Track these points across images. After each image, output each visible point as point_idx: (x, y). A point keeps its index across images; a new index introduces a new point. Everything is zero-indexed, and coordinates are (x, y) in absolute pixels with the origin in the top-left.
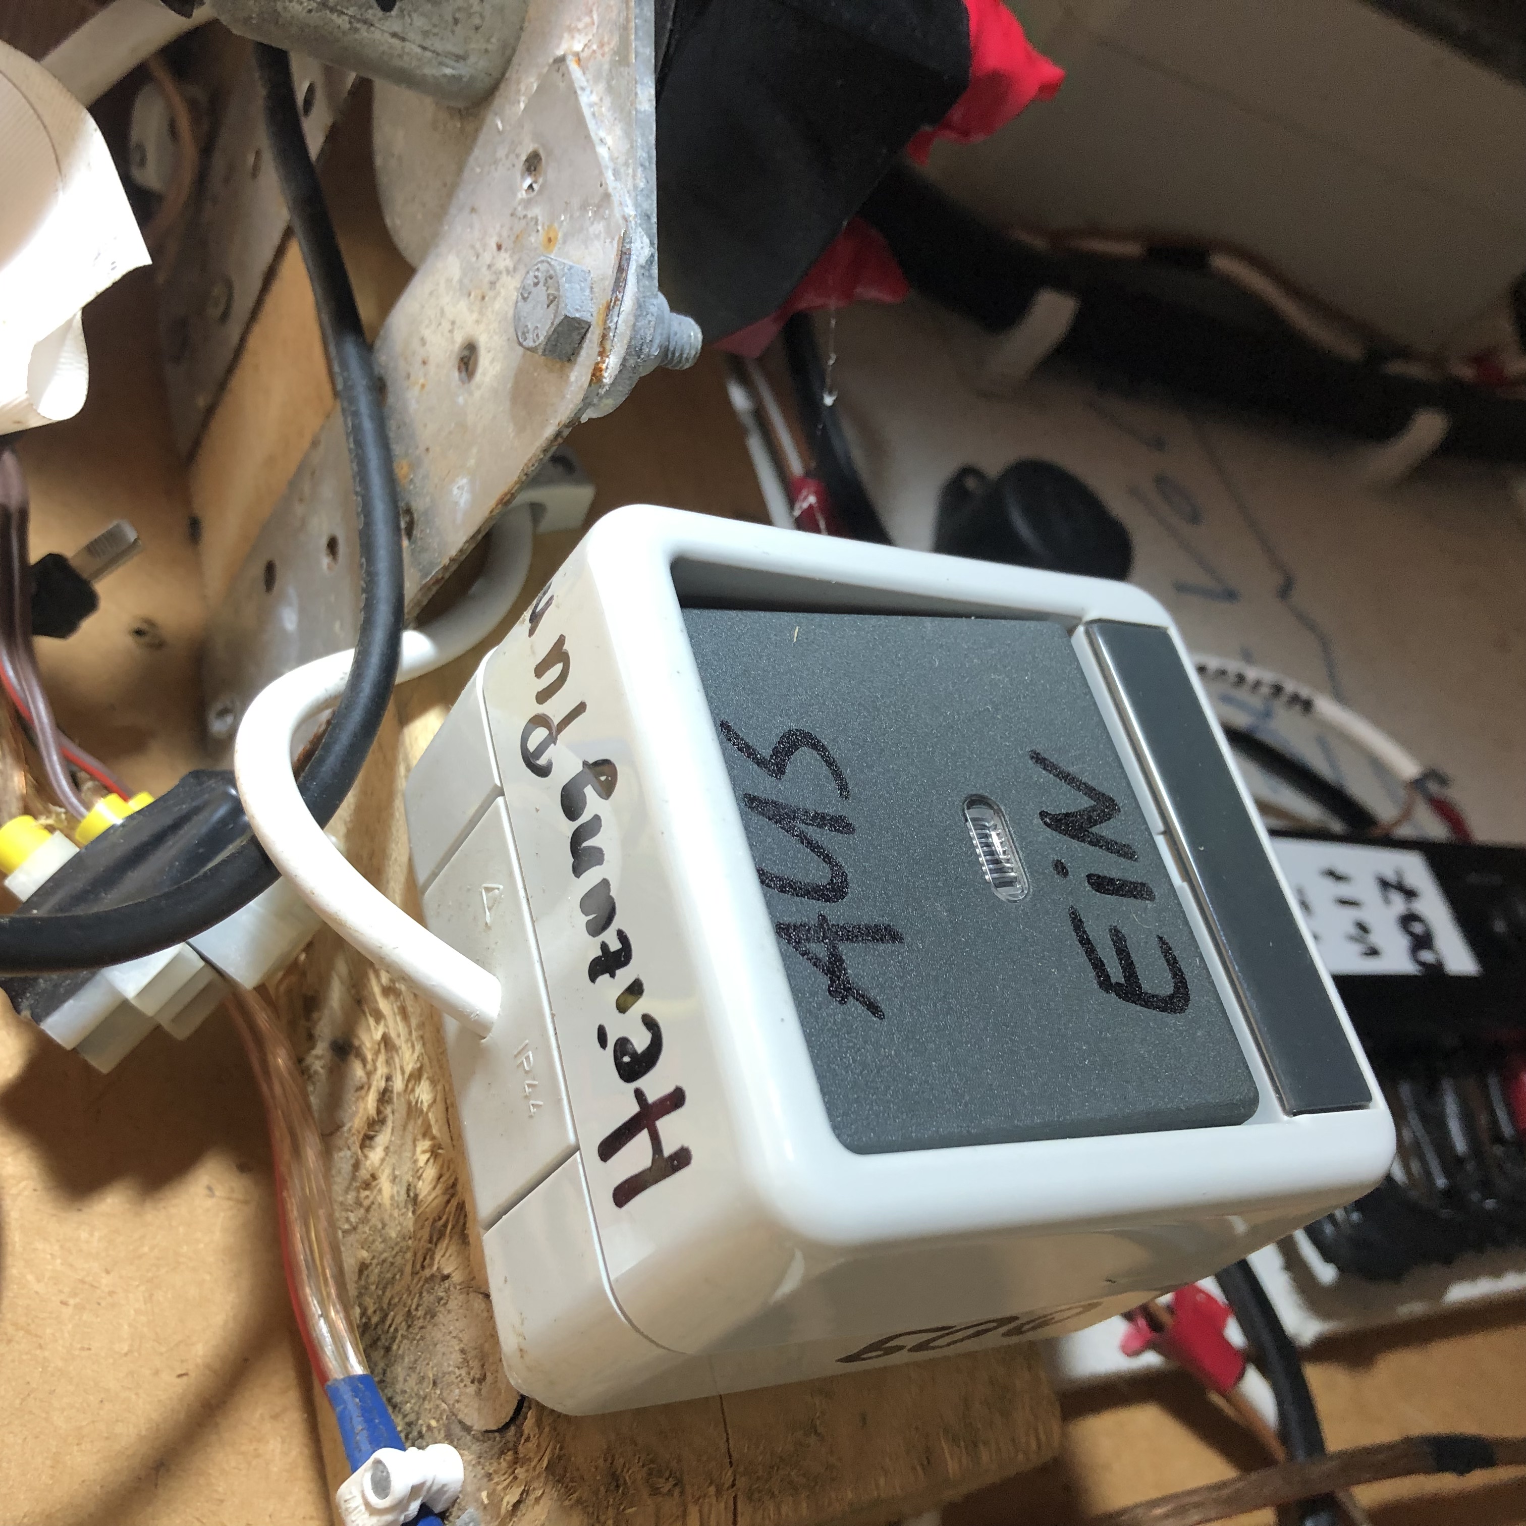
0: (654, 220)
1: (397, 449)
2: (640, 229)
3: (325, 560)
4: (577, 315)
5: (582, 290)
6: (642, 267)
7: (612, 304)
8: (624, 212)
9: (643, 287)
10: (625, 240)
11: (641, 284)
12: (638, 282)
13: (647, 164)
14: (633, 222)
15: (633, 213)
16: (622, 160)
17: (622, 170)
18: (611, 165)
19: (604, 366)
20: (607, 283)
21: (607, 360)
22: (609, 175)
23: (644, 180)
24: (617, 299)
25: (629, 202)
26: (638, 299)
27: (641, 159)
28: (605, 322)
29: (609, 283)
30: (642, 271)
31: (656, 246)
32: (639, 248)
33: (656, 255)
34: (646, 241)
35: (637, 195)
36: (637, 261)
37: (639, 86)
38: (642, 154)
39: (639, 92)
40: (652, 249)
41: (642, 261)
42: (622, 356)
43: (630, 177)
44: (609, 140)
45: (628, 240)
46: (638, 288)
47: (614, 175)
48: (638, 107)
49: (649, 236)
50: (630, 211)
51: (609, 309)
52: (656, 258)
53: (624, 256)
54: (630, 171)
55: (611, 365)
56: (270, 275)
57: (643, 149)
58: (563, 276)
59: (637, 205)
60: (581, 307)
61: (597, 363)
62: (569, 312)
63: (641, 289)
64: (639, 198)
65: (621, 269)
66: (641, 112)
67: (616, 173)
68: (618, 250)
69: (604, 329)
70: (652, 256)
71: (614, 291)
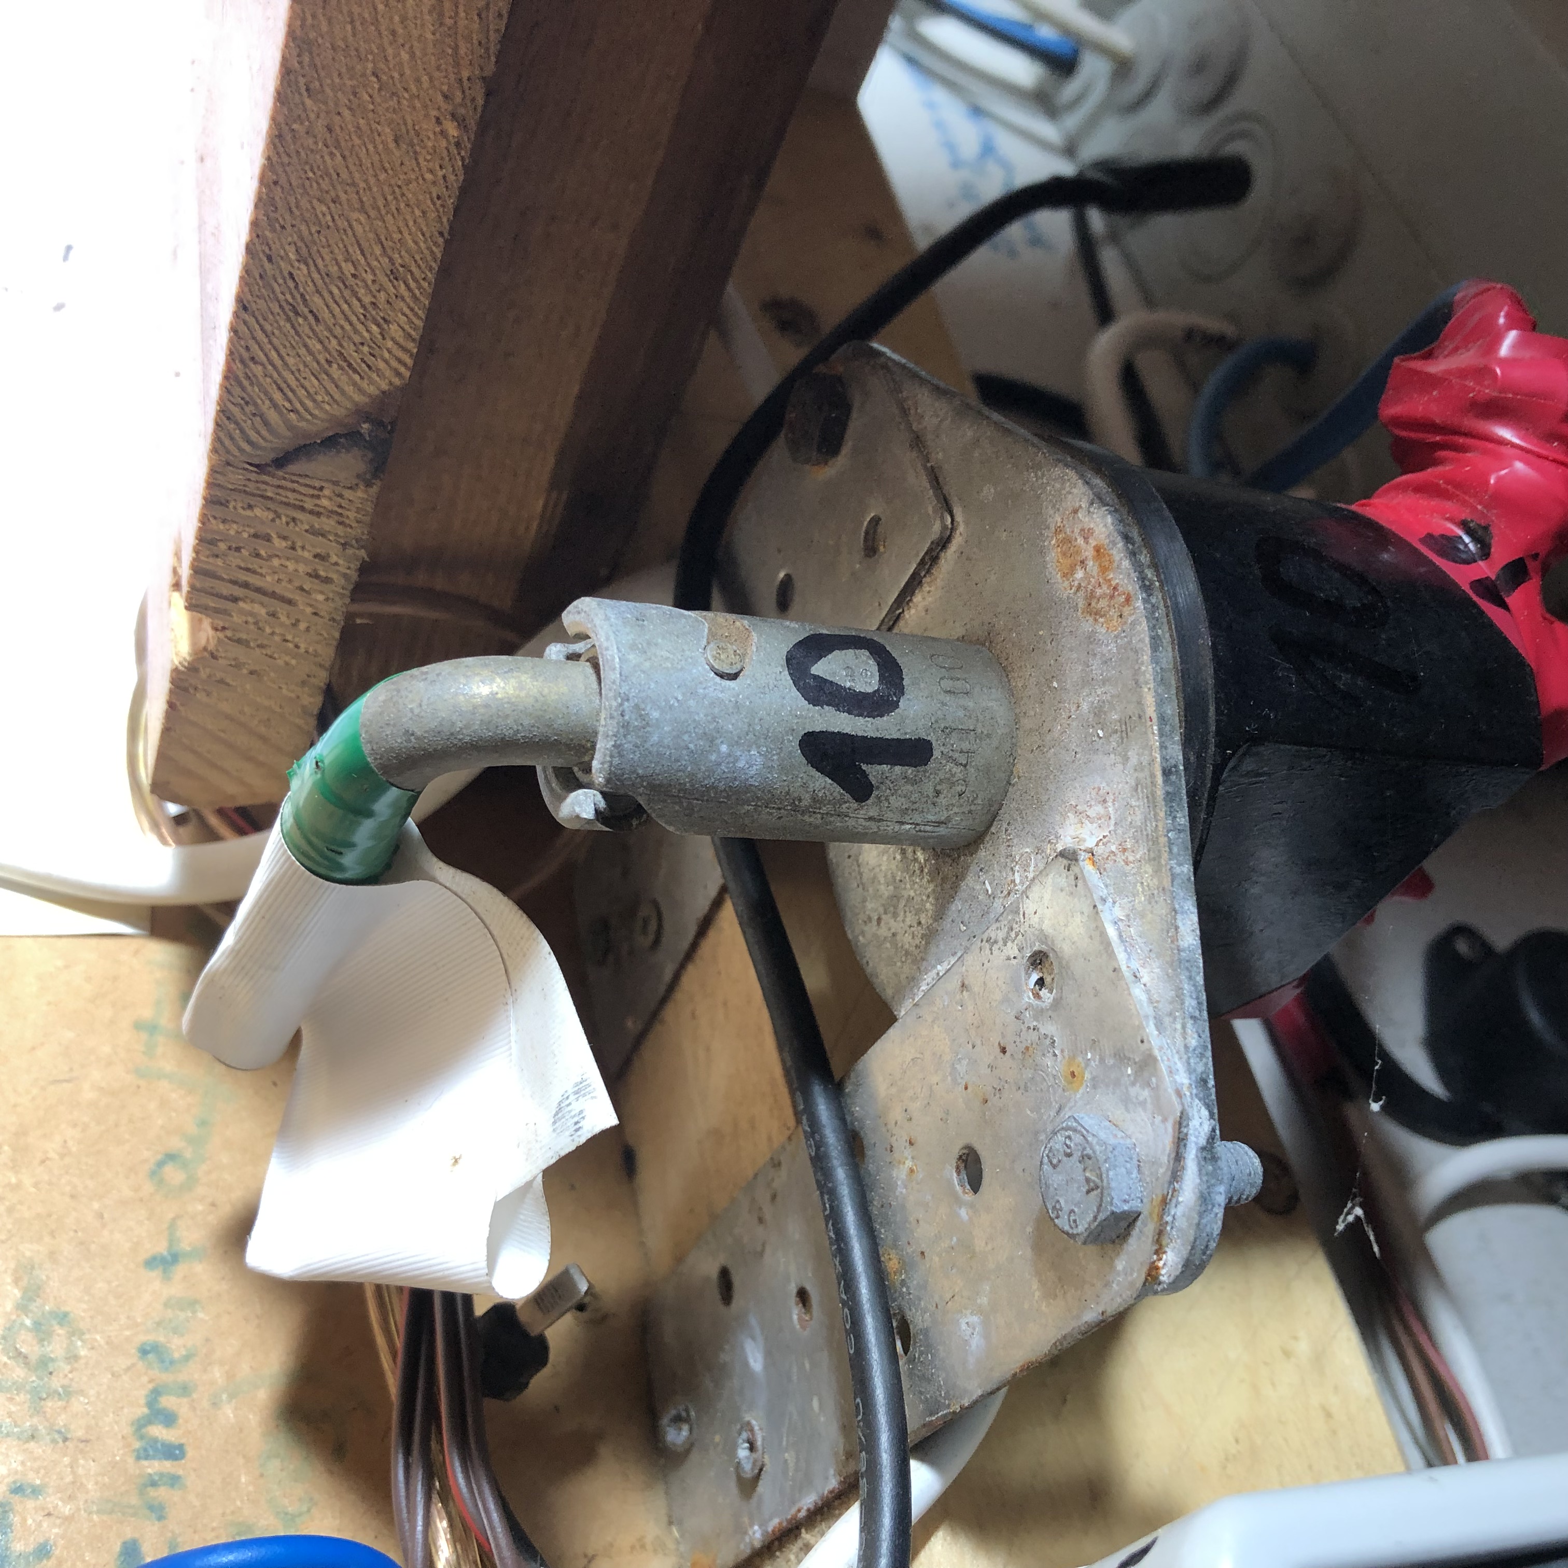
0: (1211, 1083)
1: (883, 1233)
2: (1197, 1101)
3: (796, 1312)
4: (1126, 1208)
5: (1129, 1173)
6: (1203, 1149)
7: (1169, 1197)
8: (1176, 1082)
9: (1207, 1174)
10: (1182, 1122)
11: (1204, 1172)
12: (1200, 1170)
13: (1197, 1014)
14: (1188, 1094)
15: (1186, 1081)
16: (1165, 1007)
17: (1167, 1020)
18: (1149, 1010)
19: (1161, 1264)
20: (1161, 1171)
21: (1164, 1256)
22: (1151, 1029)
23: (1196, 1036)
24: (1174, 1190)
25: (1180, 1066)
26: (1201, 1193)
27: (1190, 1009)
28: (1161, 1217)
29: (1163, 1171)
30: (1204, 1154)
31: (1216, 1116)
32: (1197, 1126)
33: (1218, 1127)
34: (1205, 1113)
35: (1189, 1058)
36: (1196, 1144)
37: (1179, 917)
38: (1190, 1003)
39: (1180, 924)
40: (1212, 1121)
41: (1202, 1141)
42: (1185, 1256)
43: (1178, 1035)
44: (1146, 978)
45: (1184, 1124)
46: (1201, 1179)
47: (1158, 1029)
48: (1181, 943)
49: (1208, 1106)
50: (1183, 1079)
51: (1165, 1202)
52: (1218, 1132)
53: (1180, 1141)
54: (1179, 1026)
55: (1170, 1263)
56: (706, 924)
57: (1191, 997)
58: (1106, 1161)
59: (1190, 1071)
60: (1129, 1195)
61: (1154, 1262)
62: (1117, 1206)
63: (1205, 1178)
64: (1192, 1061)
65: (1178, 1157)
66: (1184, 950)
67: (1159, 1026)
68: (1174, 1137)
69: (1161, 1225)
70: (1214, 1130)
71: (1171, 1183)
